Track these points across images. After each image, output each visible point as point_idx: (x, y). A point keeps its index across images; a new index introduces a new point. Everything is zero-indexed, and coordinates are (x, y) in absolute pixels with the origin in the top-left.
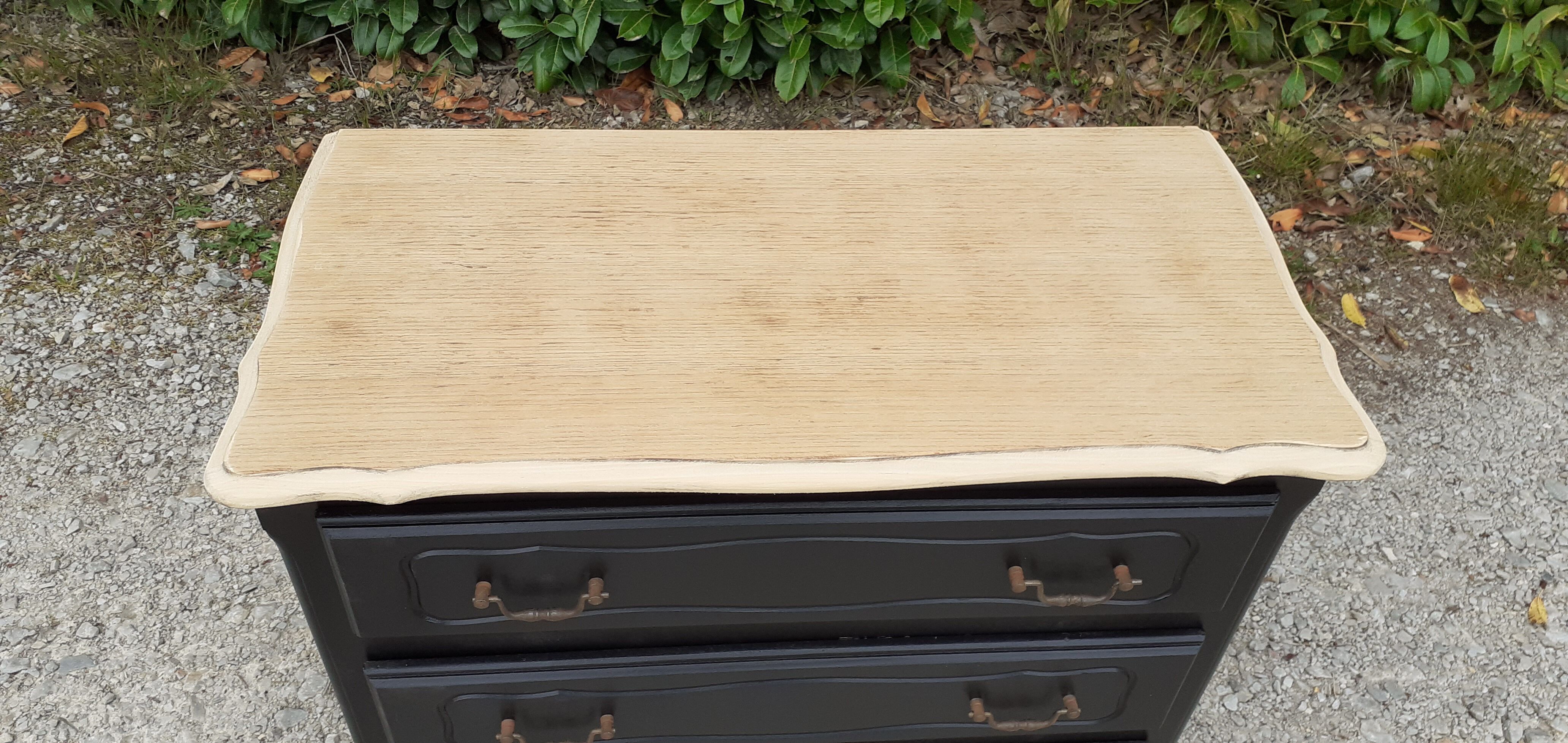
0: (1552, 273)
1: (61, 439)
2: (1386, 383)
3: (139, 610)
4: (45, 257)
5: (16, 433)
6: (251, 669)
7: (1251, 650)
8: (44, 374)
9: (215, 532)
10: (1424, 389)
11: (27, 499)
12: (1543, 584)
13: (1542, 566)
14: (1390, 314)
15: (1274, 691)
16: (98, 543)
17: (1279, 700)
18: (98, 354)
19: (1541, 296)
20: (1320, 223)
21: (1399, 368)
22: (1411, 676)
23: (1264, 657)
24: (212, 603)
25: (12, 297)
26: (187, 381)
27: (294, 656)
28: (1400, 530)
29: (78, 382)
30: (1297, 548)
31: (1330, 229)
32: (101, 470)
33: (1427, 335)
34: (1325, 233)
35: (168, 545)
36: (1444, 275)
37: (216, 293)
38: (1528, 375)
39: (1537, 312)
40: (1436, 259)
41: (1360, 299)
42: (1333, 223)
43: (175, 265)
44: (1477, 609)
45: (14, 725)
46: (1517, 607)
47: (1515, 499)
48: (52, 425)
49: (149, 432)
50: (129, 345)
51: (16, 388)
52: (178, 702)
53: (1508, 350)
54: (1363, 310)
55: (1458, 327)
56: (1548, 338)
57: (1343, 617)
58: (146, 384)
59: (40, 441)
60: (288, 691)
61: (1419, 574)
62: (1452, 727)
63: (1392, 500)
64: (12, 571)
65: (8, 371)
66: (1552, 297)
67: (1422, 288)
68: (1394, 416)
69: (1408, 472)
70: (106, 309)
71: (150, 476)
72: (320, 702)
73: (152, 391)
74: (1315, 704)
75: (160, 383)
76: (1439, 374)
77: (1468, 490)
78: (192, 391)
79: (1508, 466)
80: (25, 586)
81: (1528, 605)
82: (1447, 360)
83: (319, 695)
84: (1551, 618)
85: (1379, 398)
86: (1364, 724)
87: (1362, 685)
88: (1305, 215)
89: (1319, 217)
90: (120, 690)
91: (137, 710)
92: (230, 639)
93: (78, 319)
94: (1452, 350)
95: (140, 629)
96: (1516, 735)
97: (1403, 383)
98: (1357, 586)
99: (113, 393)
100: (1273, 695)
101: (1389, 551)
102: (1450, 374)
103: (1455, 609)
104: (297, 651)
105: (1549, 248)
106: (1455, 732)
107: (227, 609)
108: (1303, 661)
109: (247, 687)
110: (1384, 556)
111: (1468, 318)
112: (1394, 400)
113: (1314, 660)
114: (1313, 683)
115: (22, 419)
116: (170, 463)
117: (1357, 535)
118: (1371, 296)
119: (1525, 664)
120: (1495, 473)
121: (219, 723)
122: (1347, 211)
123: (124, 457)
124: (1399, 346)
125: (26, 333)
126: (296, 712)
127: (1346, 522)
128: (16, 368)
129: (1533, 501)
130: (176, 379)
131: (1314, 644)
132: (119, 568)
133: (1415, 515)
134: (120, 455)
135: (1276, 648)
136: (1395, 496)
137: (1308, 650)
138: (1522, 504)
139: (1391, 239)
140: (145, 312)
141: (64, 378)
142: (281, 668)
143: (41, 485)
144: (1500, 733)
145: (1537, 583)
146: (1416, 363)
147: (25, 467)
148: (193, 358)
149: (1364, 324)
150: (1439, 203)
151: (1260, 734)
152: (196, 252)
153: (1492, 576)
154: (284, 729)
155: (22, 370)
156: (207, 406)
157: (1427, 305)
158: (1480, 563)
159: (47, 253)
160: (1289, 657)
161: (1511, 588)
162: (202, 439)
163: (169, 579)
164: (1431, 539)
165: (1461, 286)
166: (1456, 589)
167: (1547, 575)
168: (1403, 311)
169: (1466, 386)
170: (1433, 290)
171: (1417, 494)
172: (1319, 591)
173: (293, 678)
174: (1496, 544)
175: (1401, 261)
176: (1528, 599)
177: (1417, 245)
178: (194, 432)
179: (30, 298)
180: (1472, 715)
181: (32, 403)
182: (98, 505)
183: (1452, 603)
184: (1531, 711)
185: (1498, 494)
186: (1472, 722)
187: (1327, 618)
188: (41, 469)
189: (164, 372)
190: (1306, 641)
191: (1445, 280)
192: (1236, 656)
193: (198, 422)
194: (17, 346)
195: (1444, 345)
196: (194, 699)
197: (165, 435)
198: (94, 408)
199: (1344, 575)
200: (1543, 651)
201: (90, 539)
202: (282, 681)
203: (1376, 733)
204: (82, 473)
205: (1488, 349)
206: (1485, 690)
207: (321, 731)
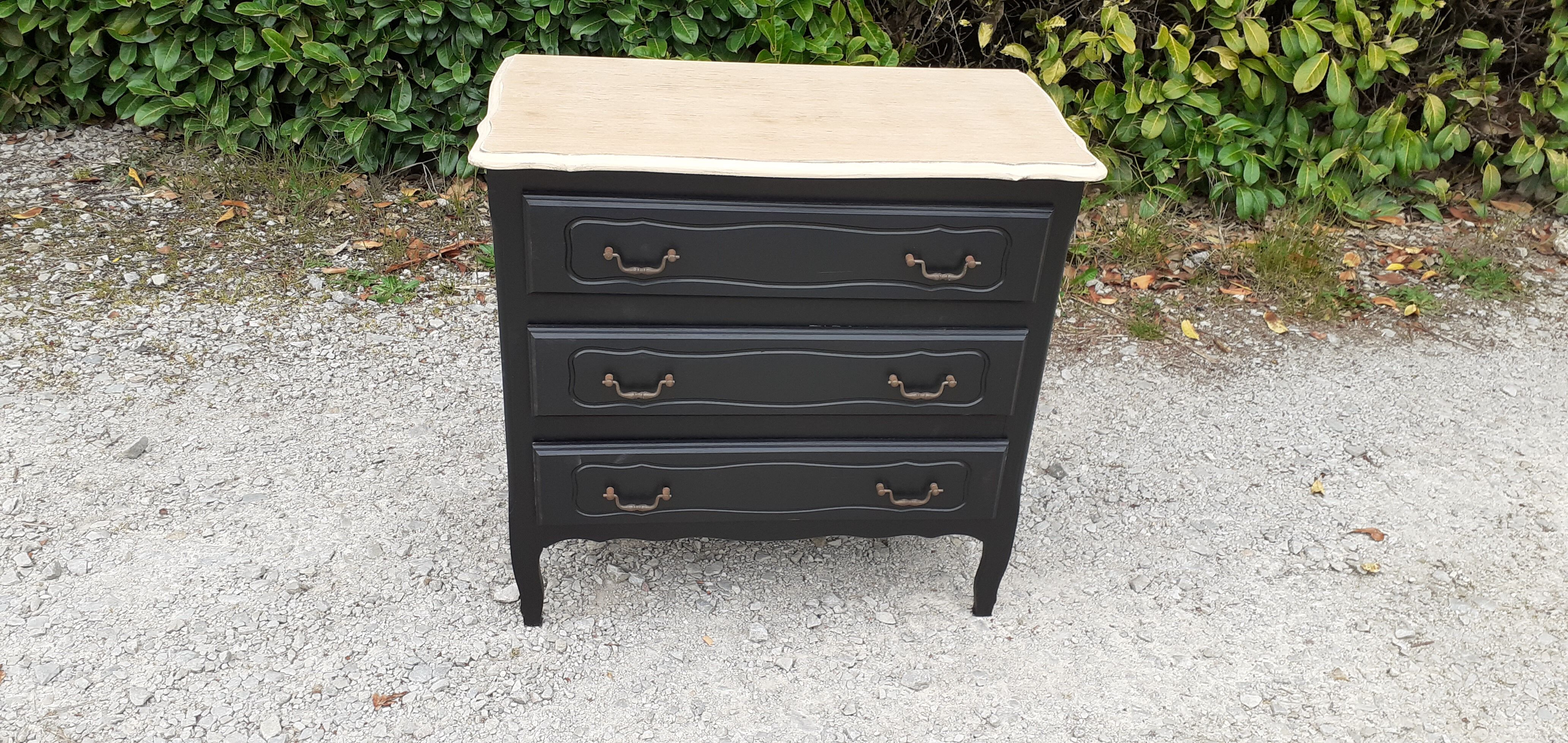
0: (1340, 313)
1: (230, 383)
2: (1213, 370)
3: (299, 473)
4: (208, 287)
5: (197, 380)
6: (383, 503)
7: (1106, 502)
8: (215, 349)
9: (350, 432)
10: (1241, 374)
11: (209, 415)
12: (1323, 475)
13: (1322, 466)
14: (1219, 334)
15: (1123, 523)
16: (264, 438)
17: (1126, 528)
18: (254, 339)
19: (1332, 326)
20: (1167, 283)
21: (1223, 362)
22: (1223, 518)
23: (1116, 506)
24: (351, 468)
25: (187, 307)
26: (323, 353)
28: (1219, 445)
29: (241, 354)
30: (1142, 451)
31: (1174, 287)
32: (262, 400)
33: (1246, 345)
34: (1171, 291)
35: (316, 439)
36: (1261, 313)
37: (340, 307)
38: (1320, 368)
39: (1329, 335)
40: (1255, 305)
41: (1196, 325)
42: (1177, 283)
43: (307, 292)
44: (1273, 486)
45: (213, 527)
46: (1302, 486)
47: (1305, 429)
48: (224, 376)
49: (296, 380)
50: (278, 334)
51: (195, 355)
52: (330, 518)
53: (1305, 354)
54: (1198, 331)
55: (1269, 341)
56: (1336, 348)
57: (1175, 487)
58: (292, 356)
59: (216, 384)
60: (411, 513)
61: (1232, 467)
62: (1252, 545)
63: (1214, 428)
64: (202, 451)
65: (188, 347)
66: (1340, 327)
67: (1243, 320)
68: (1219, 387)
69: (1227, 415)
70: (257, 315)
71: (299, 404)
72: (436, 518)
73: (296, 359)
74: (1153, 531)
75: (302, 355)
76: (1253, 366)
77: (1270, 425)
78: (327, 359)
79: (1300, 413)
80: (212, 459)
81: (1311, 486)
82: (1260, 359)
83: (435, 514)
84: (1328, 492)
85: (1207, 378)
86: (1188, 541)
87: (1187, 521)
88: (1156, 279)
89: (1166, 279)
90: (288, 512)
91: (300, 522)
92: (367, 486)
93: (239, 319)
94: (1264, 354)
95: (300, 481)
96: (1297, 547)
97: (1226, 370)
98: (1186, 472)
99: (268, 360)
100: (1122, 525)
101: (1210, 455)
102: (1262, 366)
103: (1257, 486)
105: (1339, 298)
106: (1254, 548)
107: (363, 471)
108: (1144, 509)
109: (381, 511)
110: (1207, 457)
111: (1276, 337)
112: (1219, 379)
113: (1153, 508)
114: (1152, 520)
115: (200, 373)
116: (313, 397)
117: (1186, 446)
118: (1204, 323)
119: (1306, 515)
120: (1291, 416)
121: (362, 528)
122: (1187, 276)
123: (279, 394)
124: (1224, 351)
125: (199, 326)
126: (419, 522)
127: (1179, 439)
128: (194, 345)
129: (1318, 431)
130: (314, 351)
131: (1153, 500)
132: (281, 451)
133: (1231, 437)
134: (276, 392)
135: (1124, 500)
136: (1217, 427)
137: (1148, 503)
138: (1310, 432)
139: (1220, 292)
140: (287, 316)
141: (230, 351)
142: (405, 502)
143: (218, 407)
144: (1287, 548)
145: (1318, 473)
146: (1237, 359)
147: (206, 398)
148: (325, 341)
149: (1198, 338)
150: (1256, 272)
151: (1112, 544)
152: (324, 285)
153: (1286, 470)
154: (410, 531)
155: (198, 345)
156: (339, 367)
157: (1247, 330)
158: (1277, 463)
159: (211, 285)
160: (1133, 506)
161: (1299, 477)
162: (336, 385)
163: (319, 456)
164: (1242, 450)
165: (1272, 317)
166: (1259, 476)
167: (1325, 470)
168: (1228, 332)
169: (1273, 372)
170: (1251, 322)
171: (1232, 426)
172: (1158, 475)
174: (1289, 453)
175: (1227, 306)
176: (1312, 481)
177: (1241, 297)
178: (330, 381)
179: (200, 307)
180: (1266, 539)
181: (208, 364)
182: (262, 418)
183: (1255, 482)
184: (1309, 537)
185: (1292, 427)
186: (1267, 542)
187: (1163, 487)
188: (217, 399)
189: (305, 349)
190: (1147, 499)
191: (1261, 316)
192: (1095, 505)
193: (332, 375)
194: (194, 333)
195: (1258, 351)
196: (343, 517)
197: (309, 382)
198: (254, 368)
199: (1176, 466)
200: (1320, 509)
201: (259, 436)
202: (405, 508)
203: (1196, 546)
204: (248, 401)
205: (1290, 352)
206: (1277, 527)
207: (437, 533)
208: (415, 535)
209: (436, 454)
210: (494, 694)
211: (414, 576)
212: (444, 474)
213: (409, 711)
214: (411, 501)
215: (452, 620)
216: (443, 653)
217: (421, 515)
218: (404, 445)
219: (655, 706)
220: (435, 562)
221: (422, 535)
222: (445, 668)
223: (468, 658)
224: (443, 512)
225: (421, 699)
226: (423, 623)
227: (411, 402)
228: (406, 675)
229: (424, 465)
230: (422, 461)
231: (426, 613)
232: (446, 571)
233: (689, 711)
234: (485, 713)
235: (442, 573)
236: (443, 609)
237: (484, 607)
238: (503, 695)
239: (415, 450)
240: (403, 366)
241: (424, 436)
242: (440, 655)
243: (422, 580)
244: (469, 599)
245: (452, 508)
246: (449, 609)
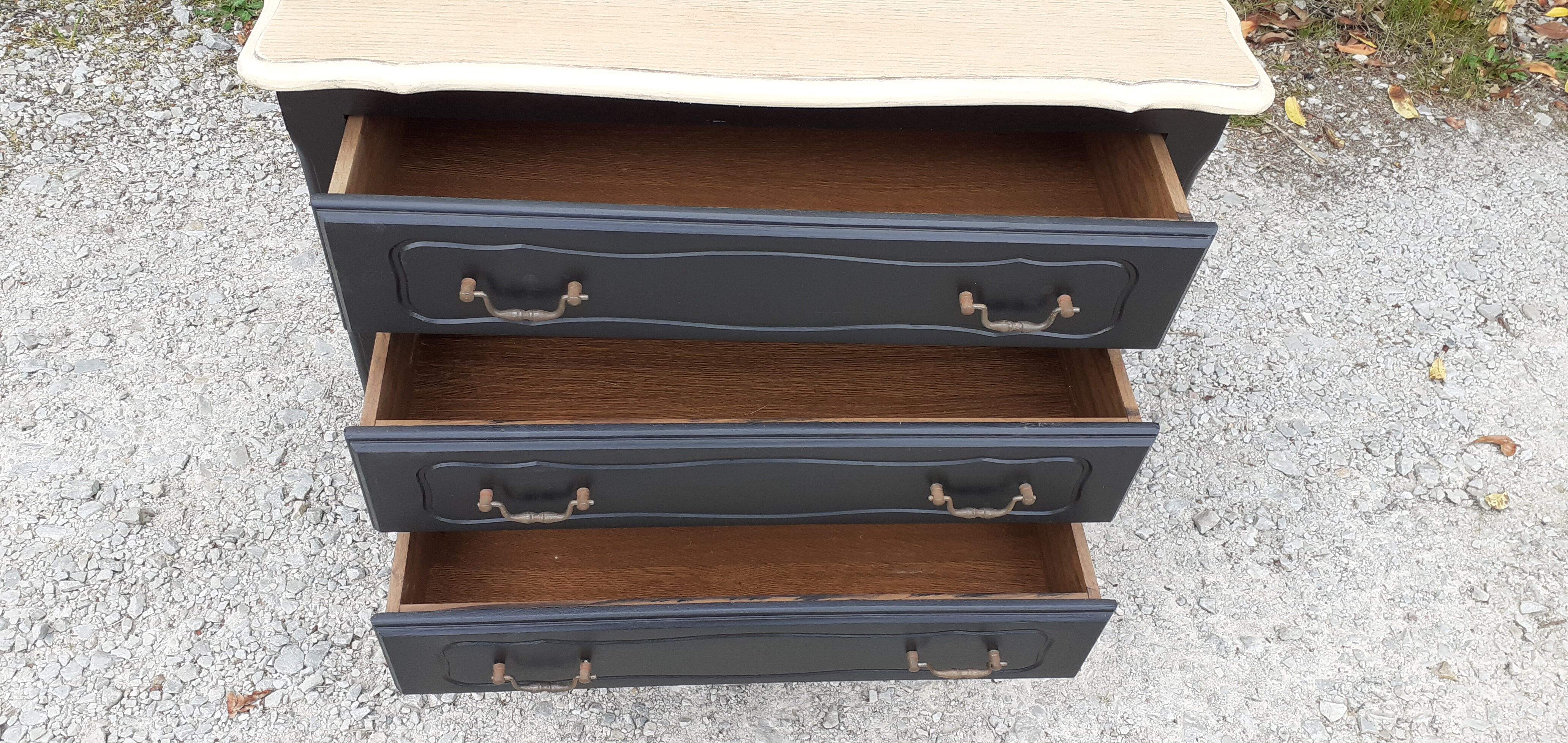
0: (1485, 87)
1: (66, 177)
2: (1319, 176)
3: (148, 325)
4: (42, 18)
5: (23, 171)
6: (254, 377)
7: (1173, 391)
8: (47, 120)
9: (217, 261)
10: (1354, 183)
11: (37, 228)
12: (1445, 348)
13: (1446, 334)
14: (1330, 117)
15: (1192, 425)
16: (106, 267)
17: (1195, 432)
18: (98, 105)
19: (1473, 106)
20: (1271, 35)
21: (1333, 163)
22: (1317, 418)
23: (1185, 398)
24: (215, 320)
25: (13, 51)
26: (186, 132)
27: (294, 366)
28: (1320, 299)
29: (80, 129)
30: (1223, 309)
31: (1280, 40)
32: (106, 205)
33: (1362, 137)
34: (1275, 45)
35: (173, 271)
36: (1385, 85)
37: (211, 55)
38: (1452, 174)
39: (1467, 121)
40: (1377, 71)
41: (1303, 103)
42: (1283, 35)
43: (170, 28)
44: (1383, 366)
45: (34, 414)
46: (1420, 366)
47: (1428, 277)
48: (58, 165)
49: (151, 174)
50: (129, 98)
51: (21, 131)
52: (186, 400)
53: (1436, 152)
54: (1305, 113)
55: (1392, 130)
56: (1475, 143)
57: (1260, 367)
58: (146, 133)
59: (47, 178)
60: (289, 395)
61: (1334, 336)
62: (1350, 460)
63: (1315, 273)
64: (26, 288)
65: (12, 117)
66: (1483, 108)
67: (1362, 96)
68: (1324, 204)
69: (1332, 251)
70: (104, 66)
71: (153, 211)
72: (319, 405)
73: (152, 139)
74: (1228, 437)
75: (160, 132)
76: (1370, 170)
77: (1386, 269)
78: (191, 140)
79: (1425, 249)
80: (37, 301)
81: (1430, 365)
82: (1379, 159)
83: (318, 399)
84: (1450, 376)
85: (1312, 189)
86: (1271, 454)
87: (1272, 422)
88: (1258, 27)
89: (1271, 29)
90: (132, 390)
91: (148, 407)
92: (233, 351)
93: (79, 73)
94: (1384, 151)
95: (149, 339)
96: (1407, 468)
97: (1336, 177)
98: (1276, 343)
99: (115, 139)
100: (1191, 428)
101: (1307, 316)
102: (1380, 171)
103: (1363, 366)
104: (297, 363)
105: (1486, 64)
106: (1353, 464)
107: (230, 325)
108: (1220, 402)
109: (250, 390)
110: (1303, 319)
111: (1402, 123)
112: (1326, 190)
113: (1231, 401)
114: (1228, 420)
115: (28, 159)
116: (171, 202)
117: (1279, 301)
118: (1313, 100)
119: (1422, 412)
120: (1412, 255)
121: (226, 419)
122: (1297, 24)
123: (128, 195)
124: (1335, 145)
125: (28, 83)
126: (297, 411)
127: (1271, 290)
128: (20, 114)
129: (1444, 279)
130: (175, 129)
131: (1231, 389)
132: (127, 289)
133: (1335, 287)
134: (124, 193)
135: (1196, 390)
136: (1319, 270)
137: (1226, 393)
138: (1434, 281)
139: (1337, 51)
140: (142, 69)
141: (66, 124)
142: (282, 377)
143: (49, 216)
144: (1393, 467)
145: (1440, 347)
146: (1350, 160)
147: (33, 200)
148: (190, 113)
149: (1304, 125)
150: (1385, 20)
151: (1176, 459)
152: (191, 18)
153: (1400, 340)
154: (286, 425)
155: (26, 115)
156: (206, 153)
157: (1365, 111)
158: (1390, 328)
159: (45, 14)
160: (1208, 398)
161: (1416, 350)
162: (201, 182)
163: (175, 299)
164: (1348, 307)
165: (1399, 95)
166: (1365, 349)
167: (1450, 341)
168: (1342, 115)
169: (1393, 181)
170: (1371, 98)
171: (1338, 270)
172: (1241, 346)
173: (293, 384)
174: (1406, 312)
175: (1344, 71)
176: (1431, 359)
177: (1361, 57)
178: (194, 175)
179: (30, 53)
180: (1368, 451)
181: (37, 145)
182: (105, 235)
183: (1361, 361)
184: (1422, 449)
185: (1413, 272)
186: (1369, 456)
187: (1245, 368)
188: (48, 202)
189: (163, 122)
190: (1224, 386)
191: (1385, 90)
192: (1159, 396)
193: (197, 167)
194: (20, 94)
195: (1378, 146)
196: (201, 398)
197: (166, 177)
198: (97, 152)
199: (1264, 333)
200: (1439, 402)
201: (99, 264)
202: (283, 387)
203: (1281, 462)
204: (87, 207)
205: (1418, 150)
206: (1383, 432)
207: (320, 428)
208: (292, 431)
209: (324, 300)
210: (381, 695)
211: (287, 500)
212: (332, 332)
213: (273, 720)
214: (290, 375)
215: (333, 574)
216: (320, 625)
217: (301, 400)
218: (284, 283)
219: (586, 714)
220: (315, 477)
221: (301, 431)
222: (321, 652)
223: (350, 636)
224: (328, 395)
225: (289, 701)
226: (296, 576)
227: (295, 214)
228: (270, 663)
229: (307, 318)
230: (306, 309)
231: (301, 560)
232: (328, 493)
233: (628, 720)
234: (368, 724)
235: (323, 495)
236: (323, 554)
237: (375, 552)
238: (392, 695)
239: (298, 292)
240: (286, 155)
241: (310, 270)
242: (316, 629)
243: (297, 505)
244: (356, 538)
245: (340, 389)
246: (330, 553)
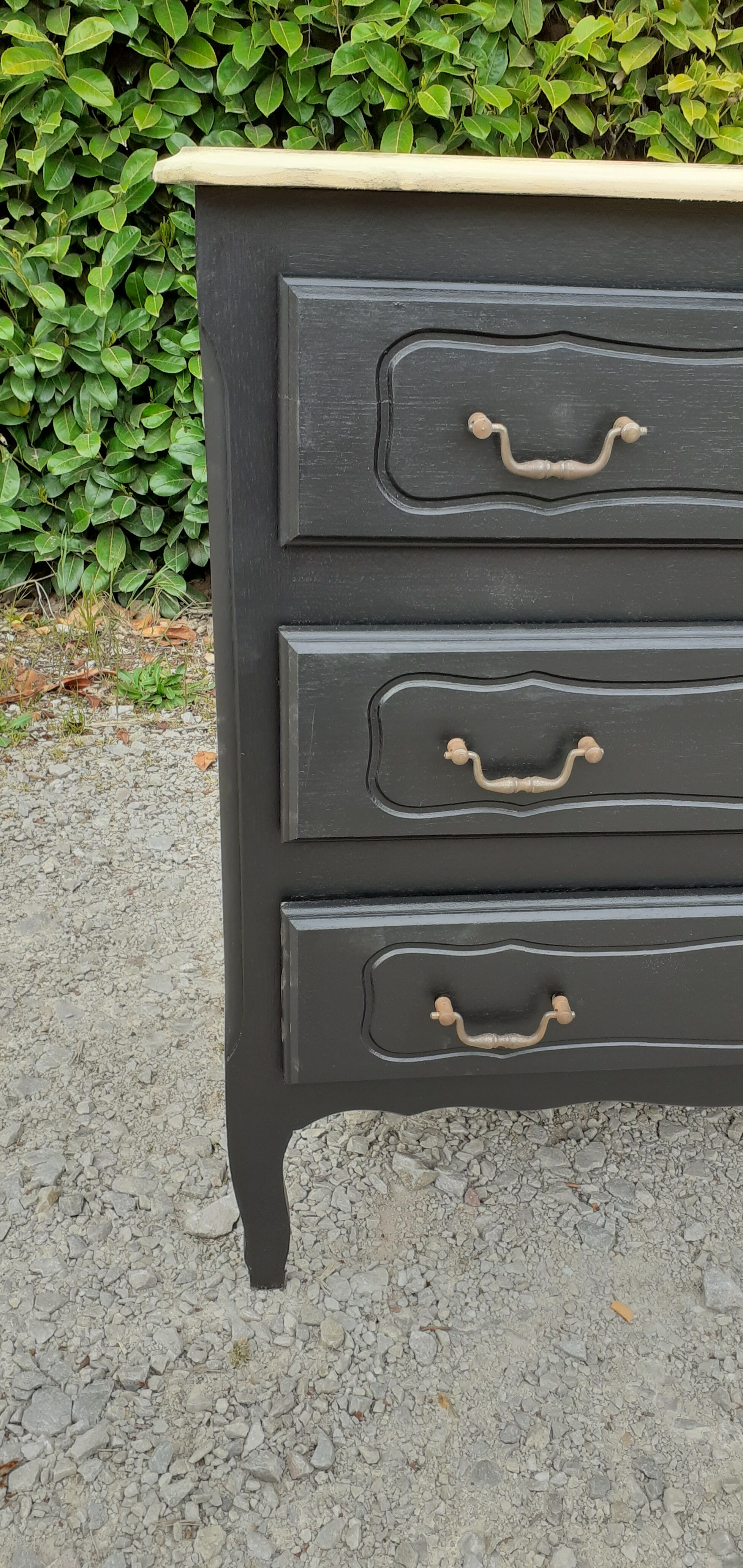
27: (28, 1033)
60: (24, 1064)
72: (67, 1072)
83: (65, 1064)
104: (32, 1027)
126: (36, 1080)
142: (11, 1044)
154: (22, 1096)
173: (28, 1052)
207: (69, 1099)
208: (29, 1104)
209: (64, 961)
210: (208, 1459)
211: (28, 1187)
212: (78, 994)
213: (25, 1513)
214: (23, 1042)
215: (107, 1280)
216: (93, 1356)
217: (41, 1068)
218: (11, 947)
219: (560, 1477)
220: (68, 1156)
221: (42, 1104)
222: (99, 1396)
223: (146, 1369)
224: (79, 1060)
225: (49, 1480)
226: (49, 1287)
227: (21, 881)
228: (16, 1418)
229: (43, 980)
230: (40, 974)
231: (54, 1265)
232: (89, 1174)
233: (634, 1488)
234: (192, 1512)
235: (81, 1178)
236: (88, 1255)
237: (168, 1248)
238: (227, 1460)
239: (28, 956)
240: (8, 829)
241: (44, 932)
242: (86, 1363)
243: (44, 1193)
244: (137, 1232)
245: (94, 1053)
246: (99, 1254)
